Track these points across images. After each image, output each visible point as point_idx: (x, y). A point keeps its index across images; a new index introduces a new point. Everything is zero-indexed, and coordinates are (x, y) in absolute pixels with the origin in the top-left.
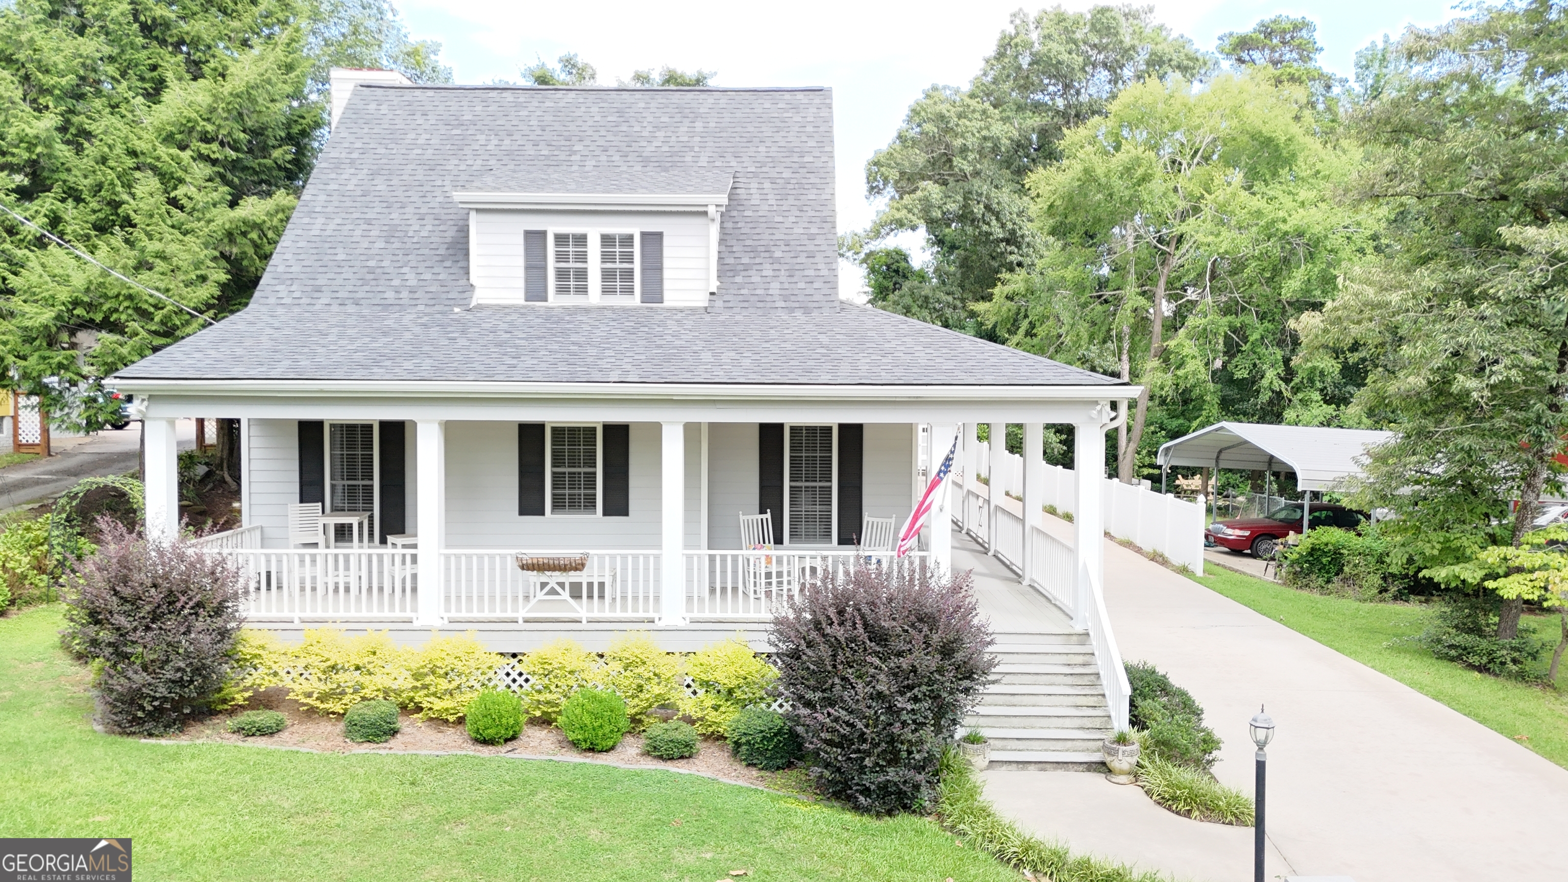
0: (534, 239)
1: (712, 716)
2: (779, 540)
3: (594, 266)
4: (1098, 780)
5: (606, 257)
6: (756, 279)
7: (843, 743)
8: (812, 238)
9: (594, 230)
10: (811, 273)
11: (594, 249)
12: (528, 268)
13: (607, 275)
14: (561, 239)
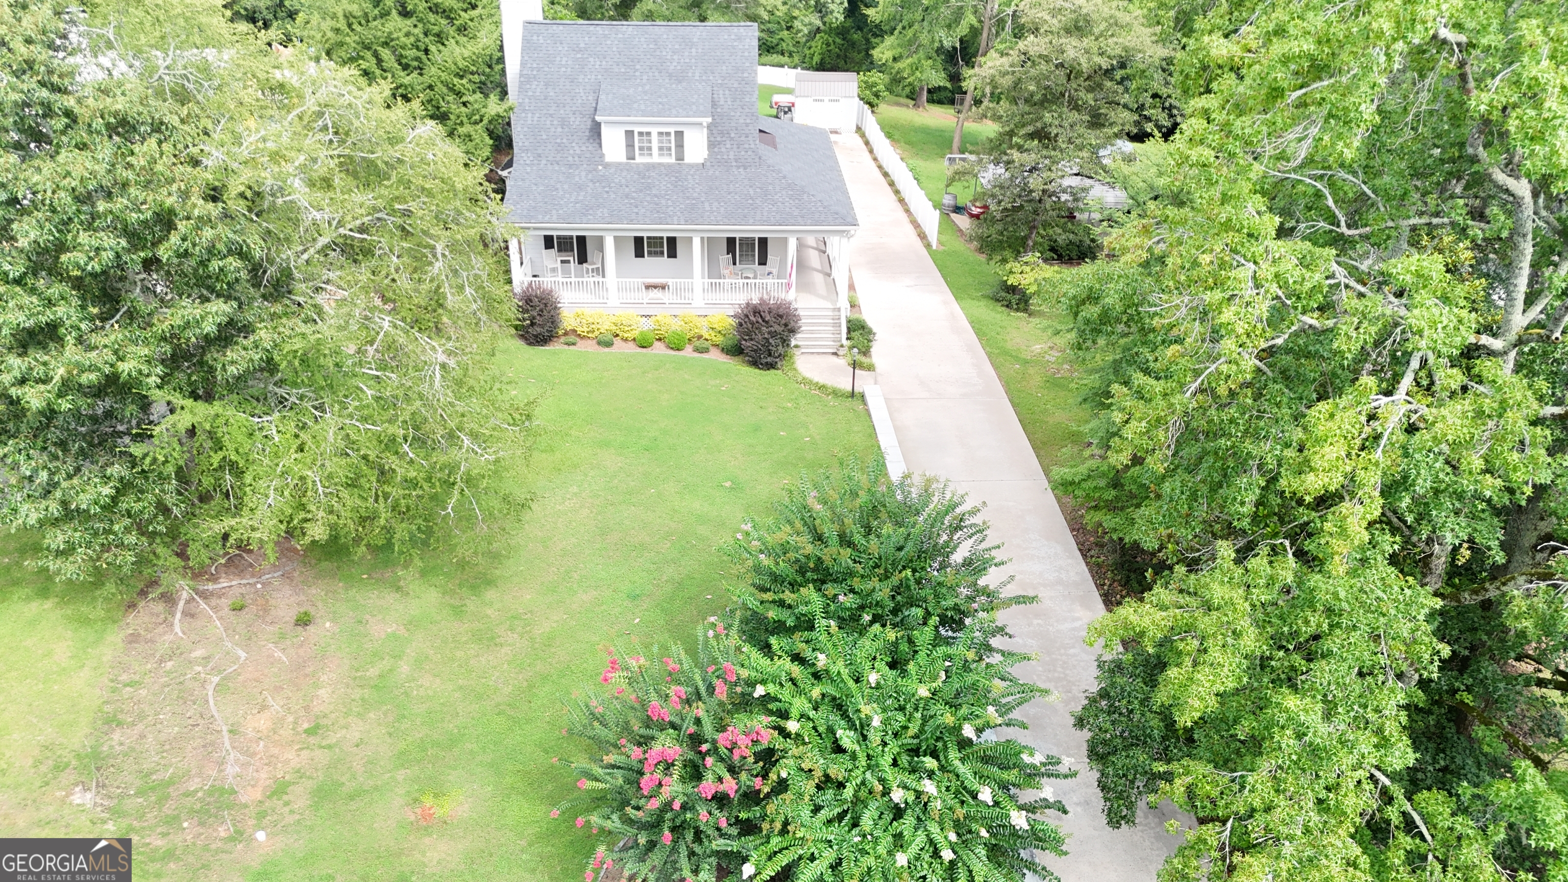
0: (629, 134)
1: (714, 339)
2: (734, 264)
3: (655, 145)
4: (834, 358)
5: (660, 141)
6: (723, 150)
7: (755, 351)
8: (747, 125)
9: (654, 131)
10: (747, 146)
11: (655, 138)
12: (628, 146)
13: (661, 149)
14: (641, 134)
